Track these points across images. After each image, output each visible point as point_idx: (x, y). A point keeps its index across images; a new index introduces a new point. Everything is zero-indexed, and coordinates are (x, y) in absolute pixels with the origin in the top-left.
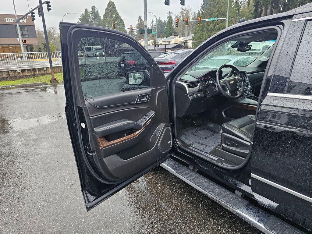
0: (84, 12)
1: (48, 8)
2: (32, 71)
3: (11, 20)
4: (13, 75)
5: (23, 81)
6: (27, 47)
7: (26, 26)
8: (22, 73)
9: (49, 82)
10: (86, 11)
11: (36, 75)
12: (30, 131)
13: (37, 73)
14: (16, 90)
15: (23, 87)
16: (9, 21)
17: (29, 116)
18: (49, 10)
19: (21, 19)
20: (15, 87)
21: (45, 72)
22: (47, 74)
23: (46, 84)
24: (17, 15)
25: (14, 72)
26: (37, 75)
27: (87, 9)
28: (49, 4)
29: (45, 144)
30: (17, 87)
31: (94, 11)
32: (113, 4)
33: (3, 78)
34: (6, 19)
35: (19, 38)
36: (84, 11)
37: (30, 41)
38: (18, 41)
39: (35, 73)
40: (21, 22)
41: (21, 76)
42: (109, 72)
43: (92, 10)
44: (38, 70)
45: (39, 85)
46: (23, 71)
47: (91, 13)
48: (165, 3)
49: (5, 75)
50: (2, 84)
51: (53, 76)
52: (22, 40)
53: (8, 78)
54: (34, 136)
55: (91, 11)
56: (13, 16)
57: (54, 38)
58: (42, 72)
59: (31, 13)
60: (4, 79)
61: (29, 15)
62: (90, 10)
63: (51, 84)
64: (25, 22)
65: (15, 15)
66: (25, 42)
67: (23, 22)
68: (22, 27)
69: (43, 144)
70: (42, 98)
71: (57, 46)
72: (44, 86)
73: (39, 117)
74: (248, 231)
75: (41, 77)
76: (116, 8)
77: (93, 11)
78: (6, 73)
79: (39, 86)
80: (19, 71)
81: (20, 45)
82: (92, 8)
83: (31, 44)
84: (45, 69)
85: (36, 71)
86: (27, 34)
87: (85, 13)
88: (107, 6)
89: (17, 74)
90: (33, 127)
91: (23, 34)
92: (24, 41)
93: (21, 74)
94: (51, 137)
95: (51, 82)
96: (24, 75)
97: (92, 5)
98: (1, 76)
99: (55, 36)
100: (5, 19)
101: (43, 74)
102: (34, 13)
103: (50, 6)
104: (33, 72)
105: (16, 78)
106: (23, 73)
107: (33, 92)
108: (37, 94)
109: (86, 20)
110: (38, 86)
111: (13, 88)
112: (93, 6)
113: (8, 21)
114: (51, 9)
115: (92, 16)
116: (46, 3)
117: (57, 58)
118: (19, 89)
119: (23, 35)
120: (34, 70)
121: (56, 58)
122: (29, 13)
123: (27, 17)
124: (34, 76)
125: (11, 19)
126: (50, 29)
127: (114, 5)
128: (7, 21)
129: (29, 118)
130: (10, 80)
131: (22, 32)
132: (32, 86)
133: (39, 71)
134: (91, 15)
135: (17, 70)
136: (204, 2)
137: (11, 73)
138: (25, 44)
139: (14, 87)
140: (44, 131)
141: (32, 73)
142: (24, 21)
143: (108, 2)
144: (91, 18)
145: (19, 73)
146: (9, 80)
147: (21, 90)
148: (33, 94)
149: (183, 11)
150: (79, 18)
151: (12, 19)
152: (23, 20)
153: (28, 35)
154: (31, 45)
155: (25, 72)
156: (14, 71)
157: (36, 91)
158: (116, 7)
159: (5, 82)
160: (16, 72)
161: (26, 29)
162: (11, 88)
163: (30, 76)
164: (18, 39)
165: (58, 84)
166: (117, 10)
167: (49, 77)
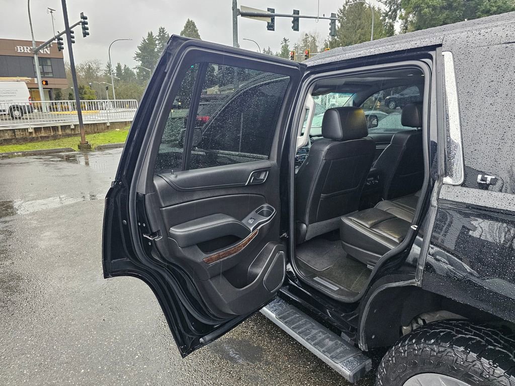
0: (146, 38)
1: (84, 32)
2: (51, 130)
3: (27, 50)
4: (22, 136)
5: (37, 146)
6: (49, 91)
7: (49, 58)
8: (36, 132)
9: (76, 148)
10: (150, 35)
11: (57, 136)
12: (30, 217)
13: (60, 133)
14: (23, 159)
15: (35, 155)
16: (23, 51)
17: (33, 196)
18: (85, 34)
19: (42, 48)
20: (22, 154)
21: (73, 132)
22: (75, 135)
23: (72, 150)
24: (36, 42)
25: (23, 131)
26: (59, 136)
27: (152, 33)
28: (86, 25)
29: (48, 234)
30: (25, 154)
31: (163, 36)
32: (193, 24)
33: (5, 140)
34: (18, 47)
35: (36, 77)
36: (147, 35)
37: (54, 83)
38: (36, 82)
39: (56, 134)
40: (42, 52)
41: (33, 138)
42: (174, 133)
43: (160, 34)
44: (61, 129)
45: (60, 152)
46: (37, 130)
47: (157, 39)
48: (267, 27)
49: (7, 136)
50: (3, 150)
51: (83, 138)
52: (42, 82)
53: (13, 140)
54: (35, 223)
55: (158, 36)
56: (28, 43)
57: (97, 77)
58: (68, 131)
59: (56, 39)
60: (7, 142)
61: (54, 41)
62: (156, 34)
63: (79, 150)
64: (49, 53)
65: (32, 41)
66: (47, 83)
67: (45, 53)
68: (43, 60)
69: (45, 234)
70: (60, 172)
71: (102, 90)
72: (67, 153)
73: (49, 197)
74: (279, 334)
75: (66, 140)
76: (198, 32)
77: (160, 36)
78: (10, 133)
79: (60, 154)
80: (30, 130)
81: (38, 88)
82: (160, 30)
83: (57, 87)
84: (73, 127)
85: (58, 131)
86: (51, 71)
87: (148, 39)
88: (184, 28)
89: (28, 134)
90: (35, 211)
91: (45, 71)
92: (44, 83)
93: (34, 135)
94: (59, 225)
95: (79, 147)
96: (39, 136)
97: (160, 27)
98: (3, 137)
99: (99, 74)
100: (16, 48)
101: (69, 136)
102: (62, 39)
103: (88, 29)
104: (53, 132)
105: (25, 140)
106: (37, 134)
107: (49, 162)
108: (53, 165)
109: (149, 50)
110: (58, 154)
111: (19, 156)
112: (162, 28)
113: (21, 50)
114: (88, 34)
115: (159, 44)
116: (81, 24)
117: (98, 110)
118: (28, 157)
119: (43, 73)
120: (55, 128)
121: (95, 110)
122: (54, 39)
123: (50, 46)
124: (55, 138)
125: (25, 47)
126: (90, 64)
127: (195, 27)
128: (19, 51)
129: (33, 200)
130: (16, 144)
131: (43, 68)
132: (48, 153)
133: (63, 130)
134: (157, 42)
135: (27, 129)
136: (331, 27)
137: (17, 133)
138: (46, 86)
139: (20, 154)
140: (50, 217)
141: (52, 134)
142: (47, 51)
143: (186, 22)
144: (158, 47)
145: (31, 133)
146: (14, 144)
147: (31, 159)
148: (48, 165)
149: (306, 38)
150: (138, 47)
151: (27, 48)
152: (46, 49)
153: (52, 73)
154: (56, 89)
155: (40, 131)
156: (23, 129)
157: (53, 161)
158: (197, 30)
159: (7, 146)
160: (26, 131)
161: (49, 63)
162: (15, 156)
163: (48, 137)
164: (36, 79)
165: (91, 151)
166: (199, 34)
167: (77, 140)
